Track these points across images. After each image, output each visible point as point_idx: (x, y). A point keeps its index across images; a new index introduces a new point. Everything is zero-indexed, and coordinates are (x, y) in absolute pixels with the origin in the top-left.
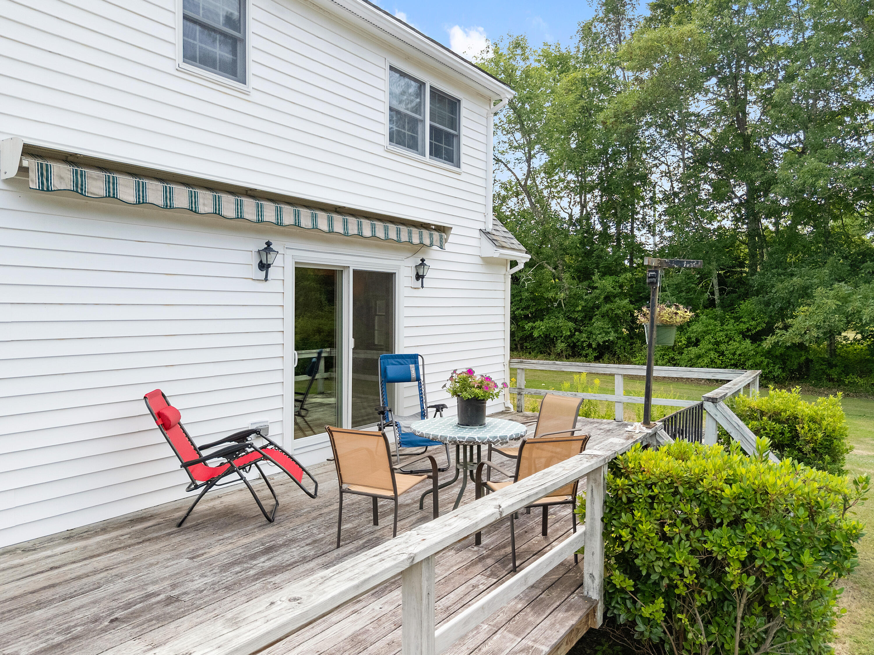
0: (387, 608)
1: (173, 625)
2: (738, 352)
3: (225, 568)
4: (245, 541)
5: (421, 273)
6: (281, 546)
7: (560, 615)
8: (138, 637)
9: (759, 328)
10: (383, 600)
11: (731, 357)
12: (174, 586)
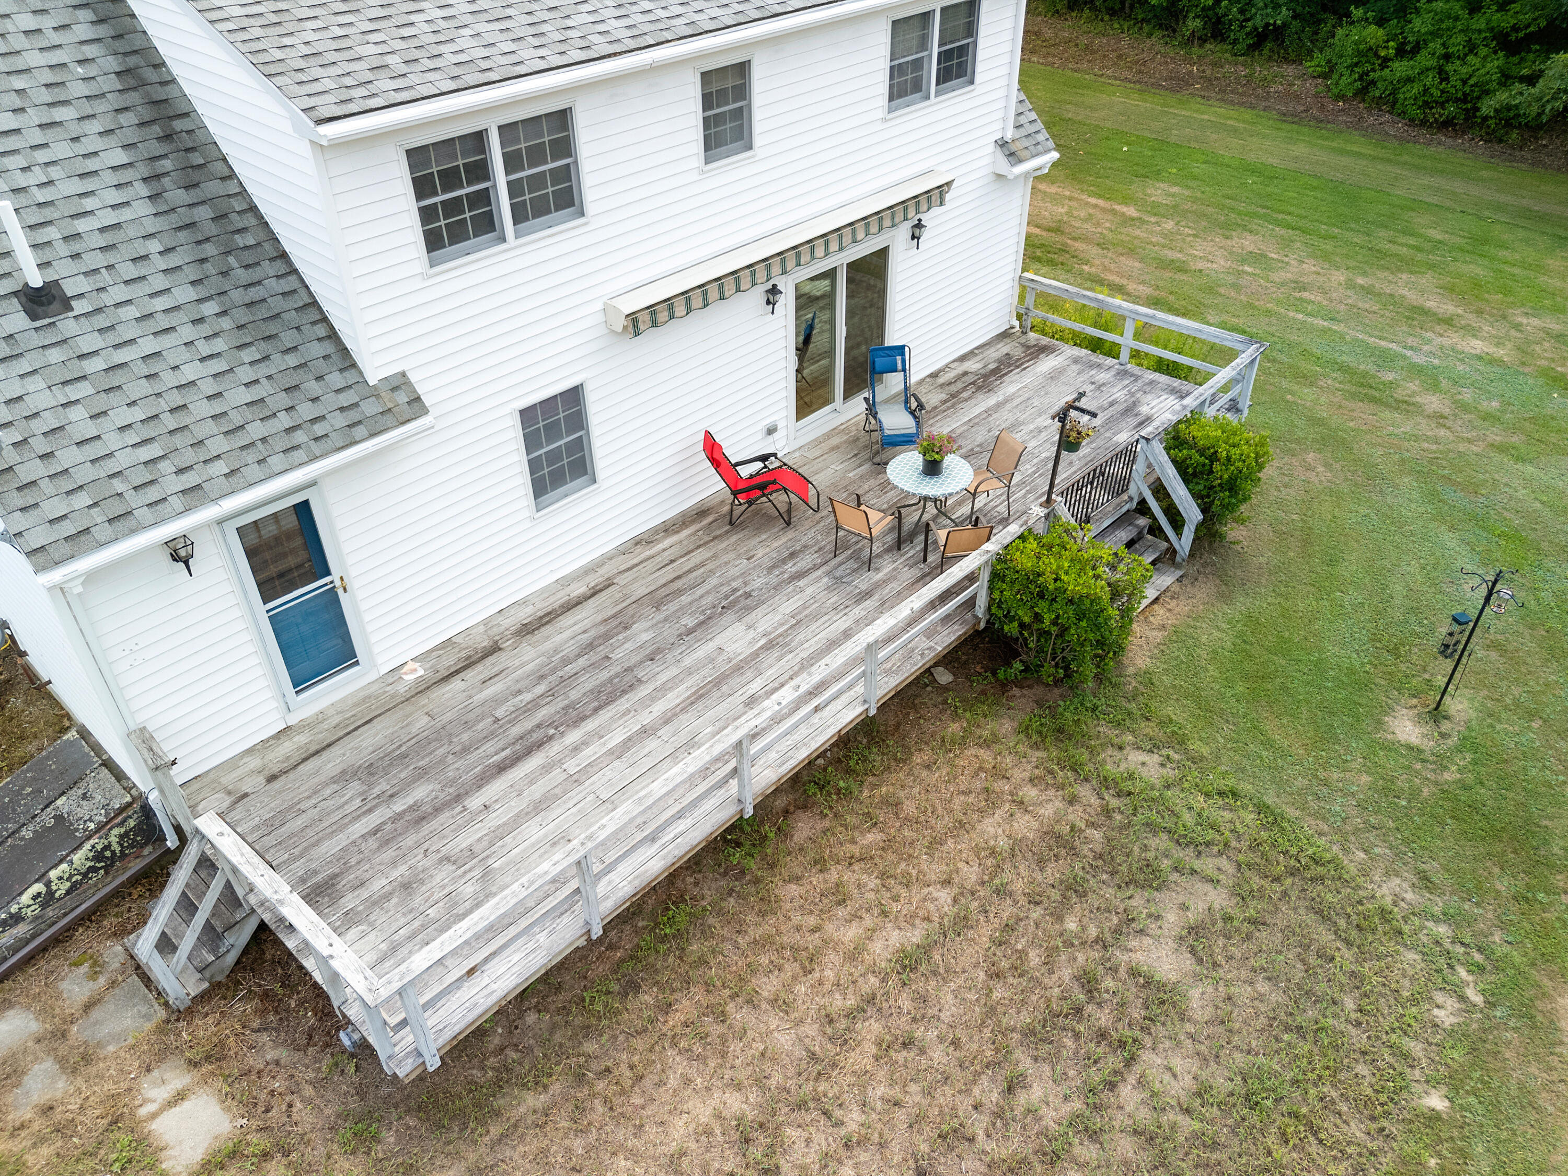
0: (863, 613)
1: (754, 614)
2: (1471, 82)
3: (771, 569)
4: (776, 544)
5: (917, 234)
6: (800, 551)
7: (956, 627)
8: (739, 620)
9: (1532, 29)
10: (861, 607)
11: (1459, 84)
12: (746, 584)
